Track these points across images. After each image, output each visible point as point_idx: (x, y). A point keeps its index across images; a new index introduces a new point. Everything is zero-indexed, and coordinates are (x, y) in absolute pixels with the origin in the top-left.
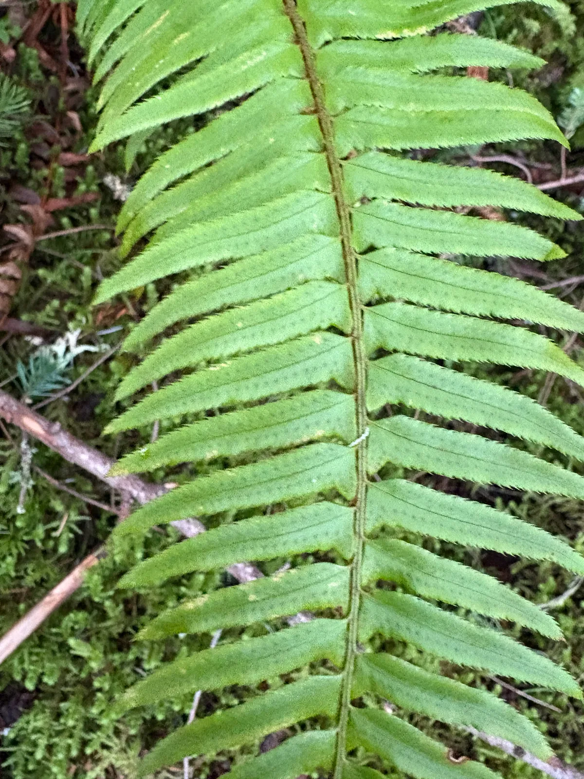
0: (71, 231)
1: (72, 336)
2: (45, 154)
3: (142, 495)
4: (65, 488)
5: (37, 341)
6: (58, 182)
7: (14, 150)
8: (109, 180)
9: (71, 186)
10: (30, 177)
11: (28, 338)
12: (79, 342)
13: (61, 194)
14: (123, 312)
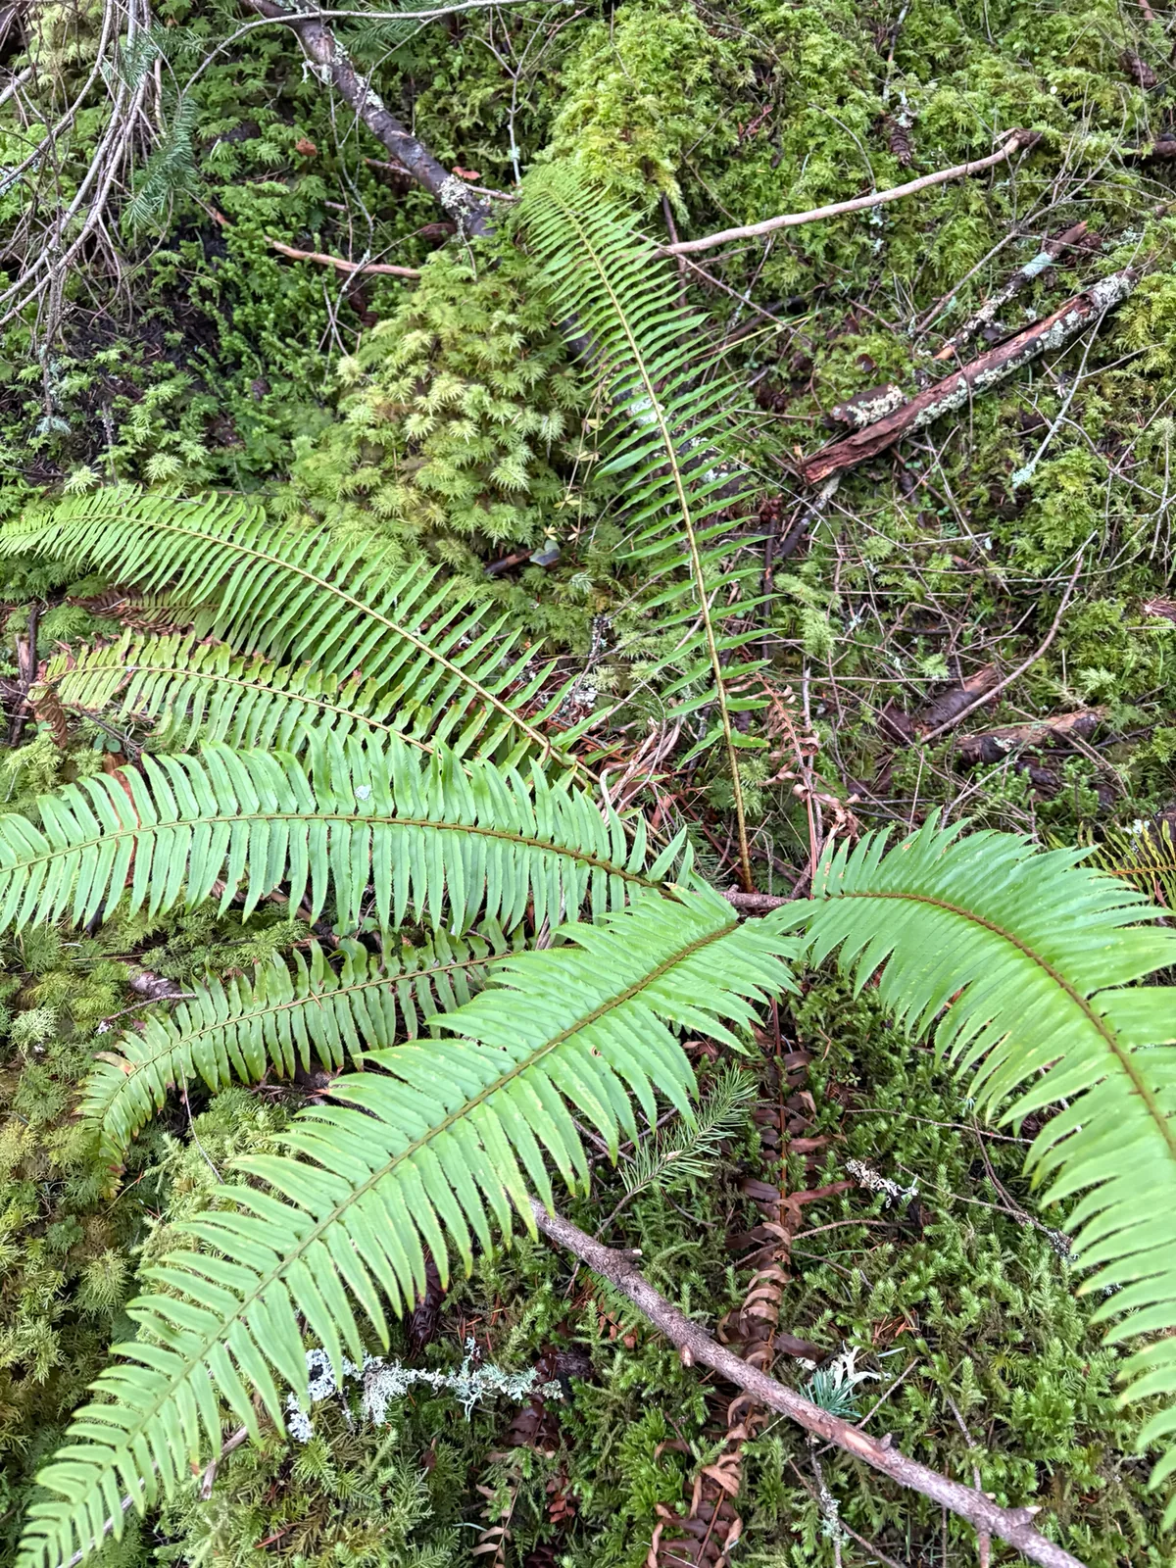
0: (822, 1229)
1: (849, 1359)
2: (775, 1143)
3: (1002, 1521)
4: (879, 1554)
5: (810, 1365)
6: (800, 1173)
7: (746, 1141)
8: (852, 1165)
9: (813, 1177)
10: (764, 1169)
11: (799, 1361)
12: (858, 1367)
13: (803, 1185)
14: (902, 1328)
